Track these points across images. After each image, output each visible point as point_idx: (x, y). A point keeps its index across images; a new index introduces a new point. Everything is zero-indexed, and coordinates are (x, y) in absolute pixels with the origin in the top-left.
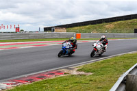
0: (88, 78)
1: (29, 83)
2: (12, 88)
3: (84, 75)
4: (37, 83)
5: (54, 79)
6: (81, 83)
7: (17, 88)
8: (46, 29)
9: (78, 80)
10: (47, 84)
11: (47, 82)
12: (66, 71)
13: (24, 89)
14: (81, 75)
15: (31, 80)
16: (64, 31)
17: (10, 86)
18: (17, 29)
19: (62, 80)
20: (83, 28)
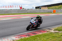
0: (60, 34)
1: (27, 37)
2: (18, 40)
3: (58, 33)
4: (32, 37)
5: (41, 35)
6: (56, 37)
7: (21, 40)
8: (36, 8)
9: (54, 35)
10: (37, 38)
11: (37, 36)
12: (48, 30)
13: (25, 40)
14: (56, 33)
15: (29, 35)
16: (46, 9)
17: (18, 38)
18: (21, 8)
19: (45, 35)
20: (57, 7)
